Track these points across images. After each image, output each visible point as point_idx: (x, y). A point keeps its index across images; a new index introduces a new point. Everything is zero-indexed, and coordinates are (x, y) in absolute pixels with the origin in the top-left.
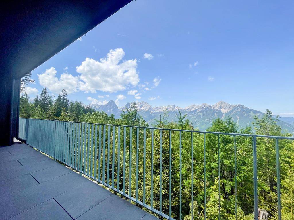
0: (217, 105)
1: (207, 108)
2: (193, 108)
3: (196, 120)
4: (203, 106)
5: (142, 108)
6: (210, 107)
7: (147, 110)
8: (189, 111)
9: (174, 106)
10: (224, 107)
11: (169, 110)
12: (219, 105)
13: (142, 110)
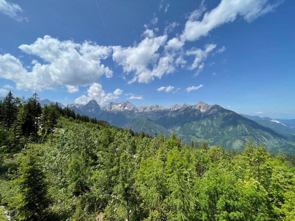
0: (196, 106)
1: (188, 108)
2: (175, 108)
3: (178, 119)
4: (184, 106)
5: (126, 108)
6: (191, 107)
7: (131, 109)
8: (172, 110)
9: (157, 105)
10: (203, 107)
11: (153, 109)
12: (199, 105)
13: (125, 110)
